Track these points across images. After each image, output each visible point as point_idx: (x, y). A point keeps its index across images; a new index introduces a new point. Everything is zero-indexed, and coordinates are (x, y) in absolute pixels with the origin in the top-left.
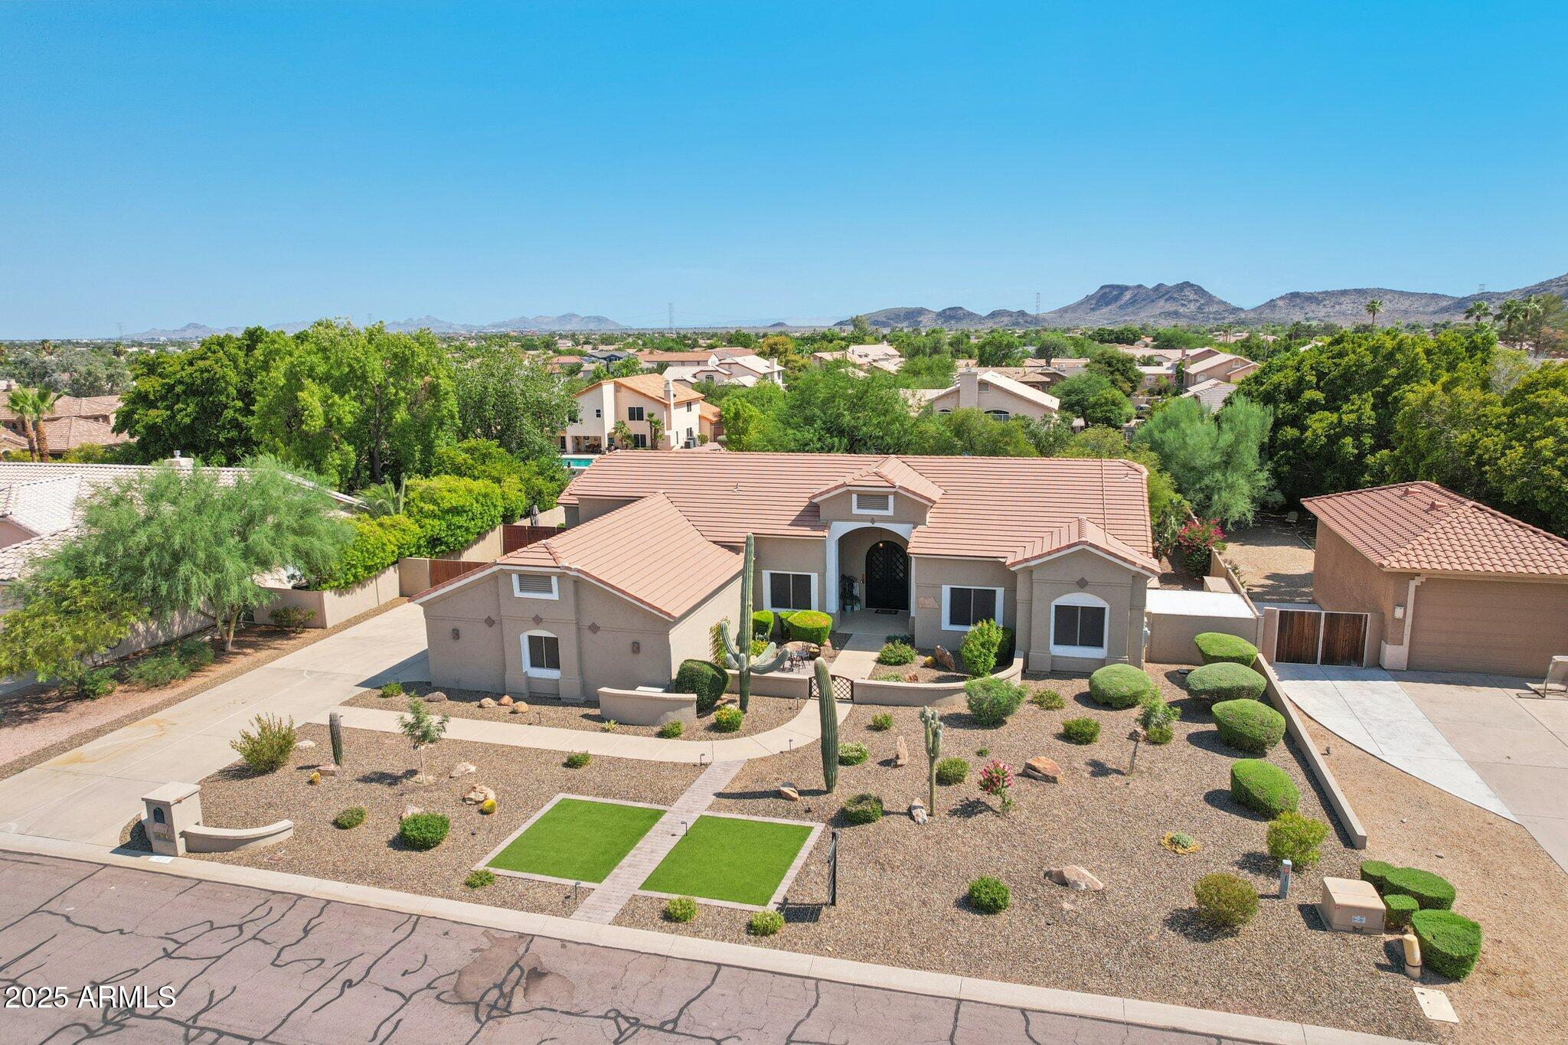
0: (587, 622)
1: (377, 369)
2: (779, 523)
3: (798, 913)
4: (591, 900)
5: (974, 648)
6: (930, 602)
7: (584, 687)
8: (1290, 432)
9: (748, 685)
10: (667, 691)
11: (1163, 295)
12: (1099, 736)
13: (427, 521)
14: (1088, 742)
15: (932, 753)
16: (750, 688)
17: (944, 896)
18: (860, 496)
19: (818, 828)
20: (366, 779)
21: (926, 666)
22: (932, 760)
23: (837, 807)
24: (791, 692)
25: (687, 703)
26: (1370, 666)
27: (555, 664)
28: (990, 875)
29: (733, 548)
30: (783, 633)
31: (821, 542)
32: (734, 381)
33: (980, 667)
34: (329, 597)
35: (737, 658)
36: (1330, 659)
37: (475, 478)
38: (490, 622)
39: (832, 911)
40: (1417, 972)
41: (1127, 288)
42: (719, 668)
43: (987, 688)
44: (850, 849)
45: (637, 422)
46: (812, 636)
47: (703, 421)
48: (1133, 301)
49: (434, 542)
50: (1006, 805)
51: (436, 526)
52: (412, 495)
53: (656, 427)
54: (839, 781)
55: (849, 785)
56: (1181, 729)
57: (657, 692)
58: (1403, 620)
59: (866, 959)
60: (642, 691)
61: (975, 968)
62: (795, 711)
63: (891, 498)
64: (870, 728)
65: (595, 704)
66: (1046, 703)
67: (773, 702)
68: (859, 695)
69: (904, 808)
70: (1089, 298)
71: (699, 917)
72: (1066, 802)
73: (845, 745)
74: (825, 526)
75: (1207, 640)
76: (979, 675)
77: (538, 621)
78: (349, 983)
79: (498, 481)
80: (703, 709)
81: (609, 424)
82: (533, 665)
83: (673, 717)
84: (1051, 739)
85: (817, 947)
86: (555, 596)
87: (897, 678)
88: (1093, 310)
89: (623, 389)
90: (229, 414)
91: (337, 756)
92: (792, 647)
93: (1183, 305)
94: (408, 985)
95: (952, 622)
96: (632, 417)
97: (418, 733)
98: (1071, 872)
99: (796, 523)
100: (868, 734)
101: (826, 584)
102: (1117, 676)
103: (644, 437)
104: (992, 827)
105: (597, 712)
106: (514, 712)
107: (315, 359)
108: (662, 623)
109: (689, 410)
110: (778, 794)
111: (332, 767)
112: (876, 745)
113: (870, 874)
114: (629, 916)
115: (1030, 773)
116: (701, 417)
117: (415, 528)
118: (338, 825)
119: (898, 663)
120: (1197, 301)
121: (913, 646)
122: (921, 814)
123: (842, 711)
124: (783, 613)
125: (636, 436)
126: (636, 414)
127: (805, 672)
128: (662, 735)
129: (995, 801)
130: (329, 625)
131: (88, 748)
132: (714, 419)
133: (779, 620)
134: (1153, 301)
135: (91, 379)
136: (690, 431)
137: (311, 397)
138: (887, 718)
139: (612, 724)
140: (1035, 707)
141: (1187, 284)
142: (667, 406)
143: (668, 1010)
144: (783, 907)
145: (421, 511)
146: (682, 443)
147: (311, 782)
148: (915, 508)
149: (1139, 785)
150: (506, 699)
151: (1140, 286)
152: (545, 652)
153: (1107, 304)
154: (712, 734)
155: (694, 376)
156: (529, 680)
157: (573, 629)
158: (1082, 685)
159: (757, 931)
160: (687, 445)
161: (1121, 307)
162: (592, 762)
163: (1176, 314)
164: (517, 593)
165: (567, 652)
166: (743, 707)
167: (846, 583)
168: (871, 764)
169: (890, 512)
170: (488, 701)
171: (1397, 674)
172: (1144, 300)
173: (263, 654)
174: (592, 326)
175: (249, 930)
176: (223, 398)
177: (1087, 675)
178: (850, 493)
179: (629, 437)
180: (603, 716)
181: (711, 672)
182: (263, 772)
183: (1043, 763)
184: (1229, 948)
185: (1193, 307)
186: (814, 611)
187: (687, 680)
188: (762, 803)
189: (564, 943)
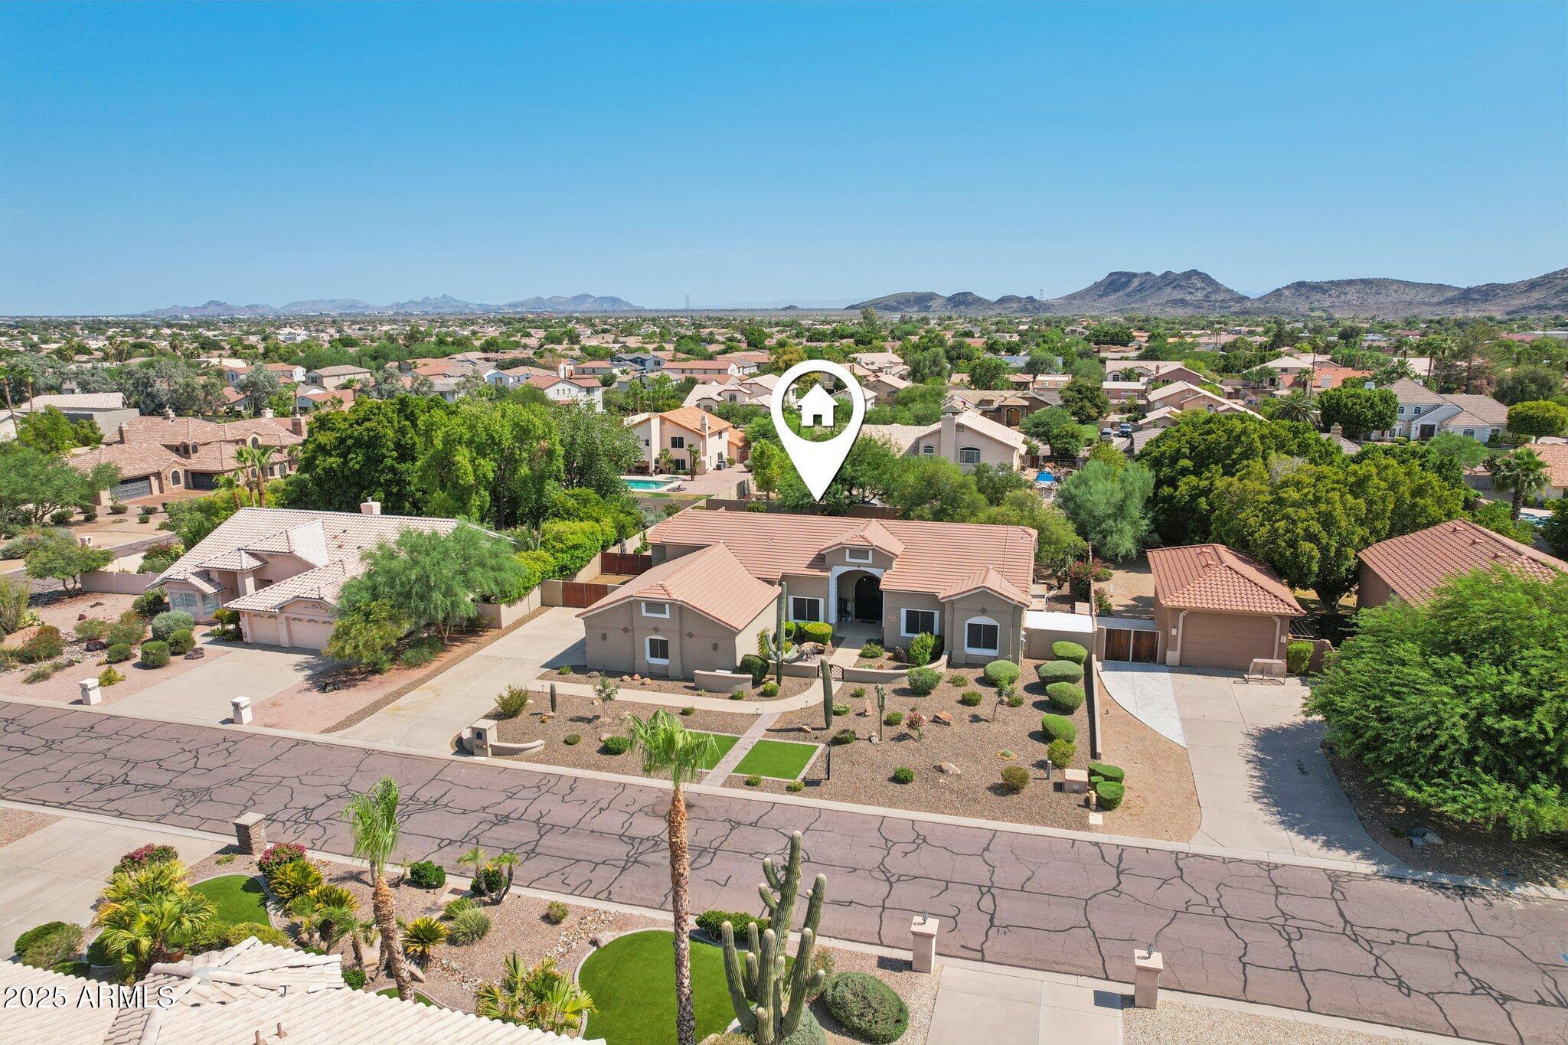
0: (686, 632)
1: (507, 439)
2: (799, 567)
3: (811, 783)
4: (709, 776)
5: (916, 649)
6: (893, 619)
7: (683, 669)
8: (1166, 490)
9: (782, 670)
10: (734, 673)
11: (1171, 283)
12: (982, 702)
13: (558, 555)
14: (975, 705)
15: (882, 708)
16: (783, 671)
17: (882, 777)
18: (851, 550)
19: (821, 746)
20: (571, 720)
21: (889, 659)
22: (881, 711)
23: (832, 736)
24: (806, 674)
25: (747, 680)
26: (1160, 664)
27: (665, 656)
28: (906, 766)
29: (771, 582)
30: (801, 637)
31: (827, 579)
32: (754, 401)
33: (920, 660)
34: (503, 608)
35: (776, 654)
36: (1137, 658)
37: (582, 520)
38: (626, 630)
39: (828, 782)
40: (1094, 807)
41: (1134, 275)
42: (765, 659)
43: (920, 674)
44: (837, 756)
45: (678, 449)
46: (819, 639)
47: (732, 446)
48: (1141, 288)
49: (563, 568)
50: (920, 735)
51: (565, 558)
52: (547, 536)
53: (694, 454)
54: (833, 723)
55: (838, 725)
56: (1030, 699)
57: (728, 673)
58: (1176, 636)
59: (843, 801)
60: (719, 672)
61: (892, 804)
62: (809, 685)
63: (870, 552)
64: (852, 695)
65: (692, 680)
66: (956, 682)
67: (795, 680)
68: (847, 676)
69: (867, 737)
70: (1097, 285)
71: (763, 784)
72: (953, 735)
73: (837, 705)
74: (829, 569)
75: (1060, 647)
76: (919, 665)
77: (656, 630)
78: (601, 809)
79: (597, 520)
80: (756, 683)
81: (655, 451)
82: (652, 656)
83: (738, 688)
84: (954, 703)
85: (821, 796)
86: (667, 616)
87: (870, 667)
88: (1101, 296)
89: (667, 422)
90: (389, 462)
91: (553, 708)
92: (807, 646)
93: (1190, 293)
94: (631, 809)
95: (908, 631)
96: (674, 445)
97: (604, 695)
98: (945, 765)
99: (810, 566)
100: (850, 699)
101: (829, 605)
102: (1000, 667)
103: (683, 462)
104: (912, 746)
105: (693, 684)
106: (643, 684)
107: (463, 430)
108: (731, 633)
109: (720, 437)
110: (801, 730)
111: (552, 714)
112: (856, 704)
113: (846, 767)
114: (729, 783)
115: (936, 720)
116: (729, 443)
117: (551, 560)
118: (566, 742)
119: (872, 657)
120: (1204, 289)
121: (883, 646)
122: (875, 740)
123: (836, 686)
124: (802, 623)
125: (677, 461)
126: (677, 443)
127: (814, 662)
128: (732, 698)
129: (914, 733)
130: (504, 626)
131: (402, 701)
132: (741, 444)
133: (799, 628)
134: (1160, 289)
135: (189, 390)
136: (720, 455)
137: (463, 457)
138: (862, 690)
139: (703, 692)
140: (950, 685)
141: (1195, 272)
142: (703, 437)
143: (753, 819)
144: (804, 779)
145: (554, 547)
146: (714, 466)
147: (543, 722)
148: (885, 559)
149: (995, 727)
150: (637, 676)
151: (1148, 274)
152: (660, 649)
153: (1116, 291)
154: (761, 698)
155: (719, 394)
156: (650, 665)
157: (678, 635)
158: (979, 672)
159: (792, 789)
160: (719, 468)
161: (1129, 295)
162: (696, 712)
163: (1182, 302)
164: (644, 613)
165: (673, 649)
166: (779, 682)
167: (842, 602)
168: (851, 715)
169: (870, 561)
170: (626, 677)
171: (1172, 669)
172: (1152, 287)
173: (469, 646)
174: (606, 306)
175: (544, 789)
176: (384, 451)
177: (983, 666)
178: (844, 548)
179: (671, 461)
180: (697, 687)
181: (760, 662)
182: (511, 717)
183: (944, 715)
184: (1014, 798)
185: (1200, 295)
186: (821, 622)
187: (746, 666)
188: (792, 734)
189: (699, 794)
